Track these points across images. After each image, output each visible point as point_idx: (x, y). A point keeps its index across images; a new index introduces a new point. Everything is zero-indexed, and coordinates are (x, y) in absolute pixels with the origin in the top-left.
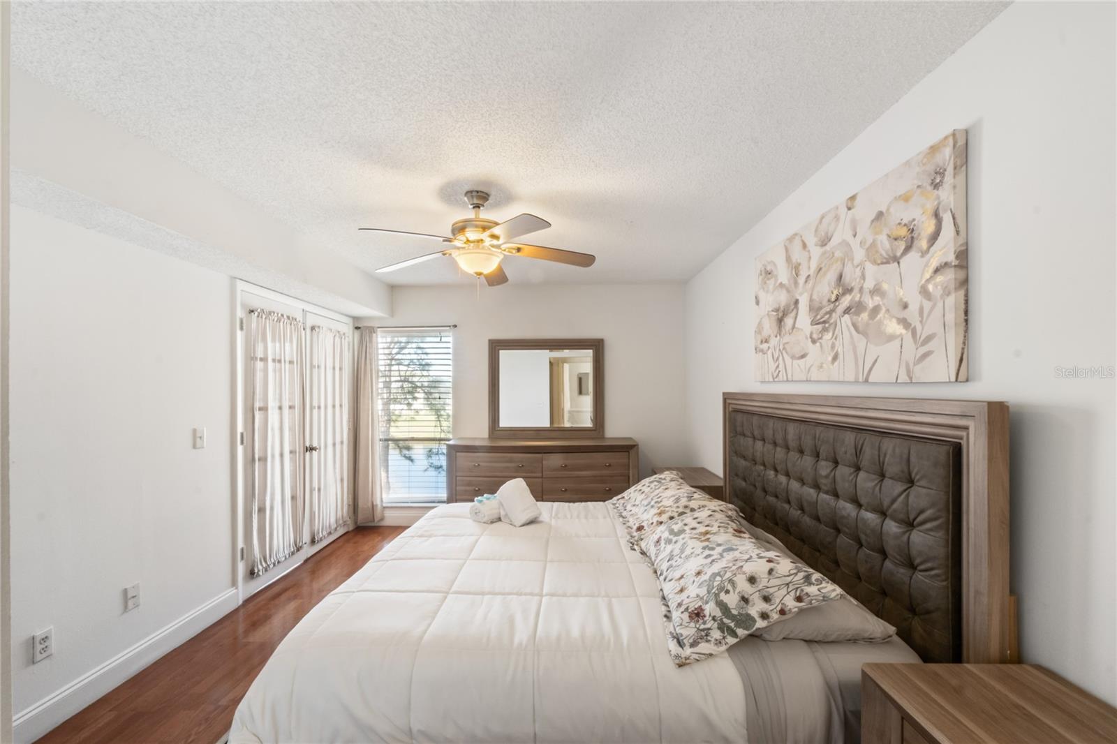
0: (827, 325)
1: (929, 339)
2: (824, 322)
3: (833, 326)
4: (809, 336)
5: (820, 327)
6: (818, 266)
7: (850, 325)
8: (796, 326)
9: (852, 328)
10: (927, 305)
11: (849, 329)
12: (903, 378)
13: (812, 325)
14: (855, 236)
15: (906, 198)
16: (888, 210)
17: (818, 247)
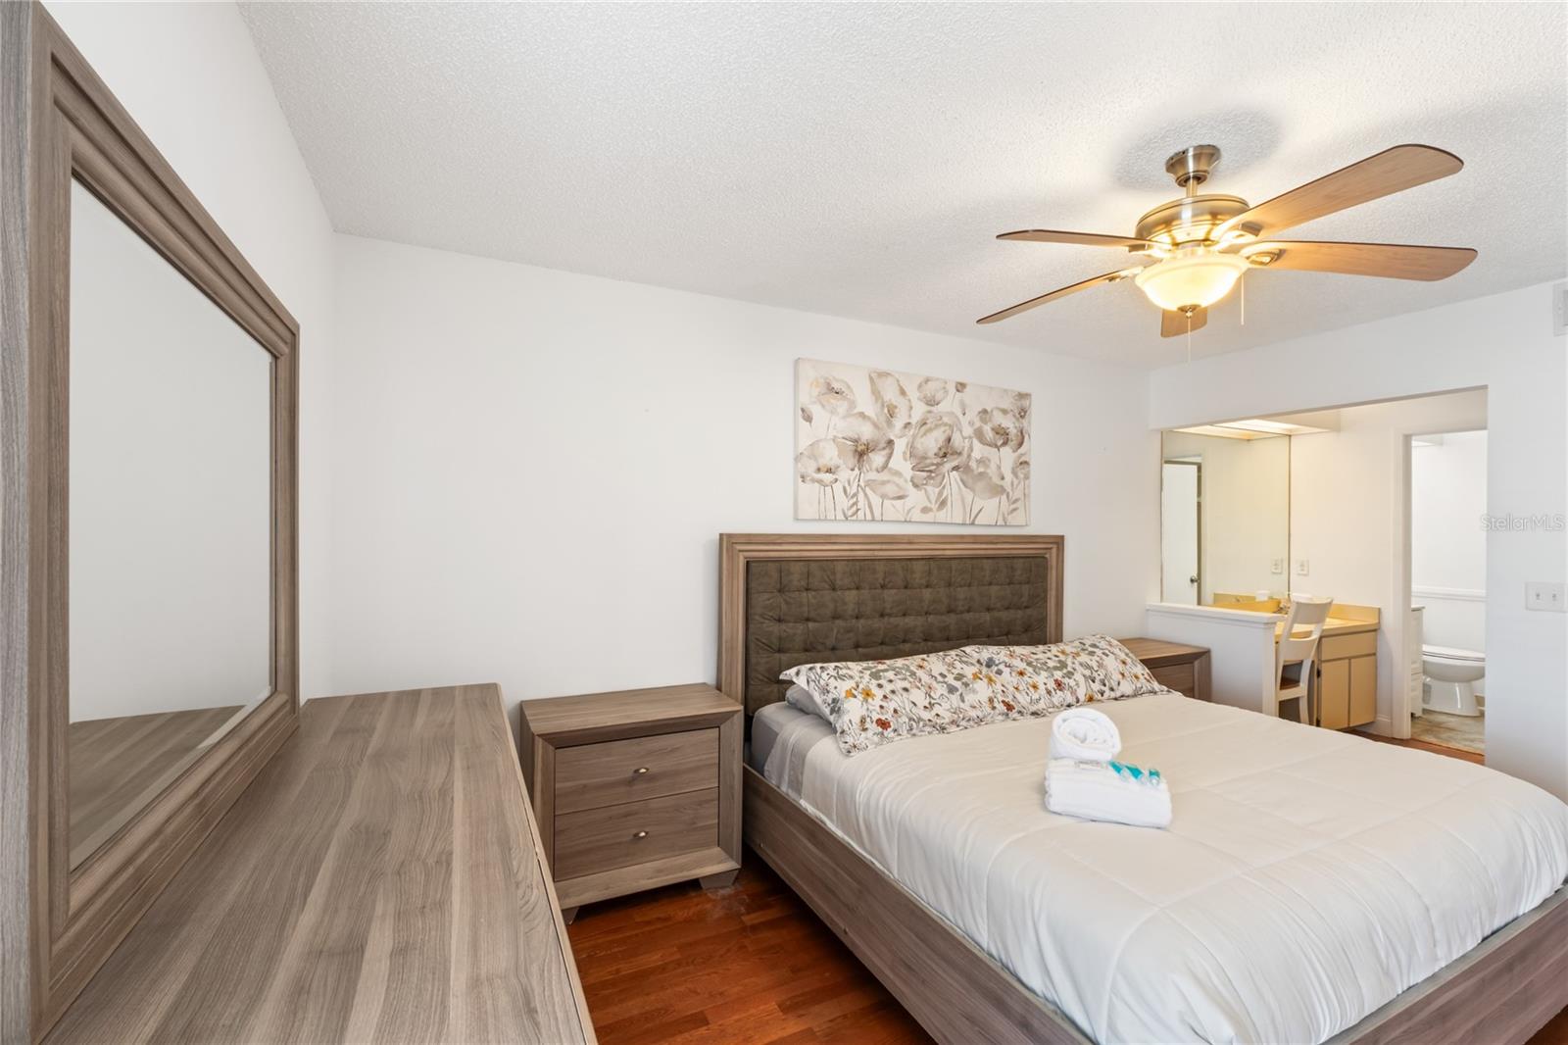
0: (933, 475)
1: (1016, 501)
2: (930, 471)
3: (940, 477)
4: (909, 479)
5: (925, 474)
6: (923, 419)
7: (958, 480)
8: (889, 465)
9: (961, 483)
10: (1016, 482)
11: (957, 483)
12: (1000, 522)
13: (912, 469)
14: (964, 414)
15: (1005, 412)
16: (992, 411)
17: (923, 404)
